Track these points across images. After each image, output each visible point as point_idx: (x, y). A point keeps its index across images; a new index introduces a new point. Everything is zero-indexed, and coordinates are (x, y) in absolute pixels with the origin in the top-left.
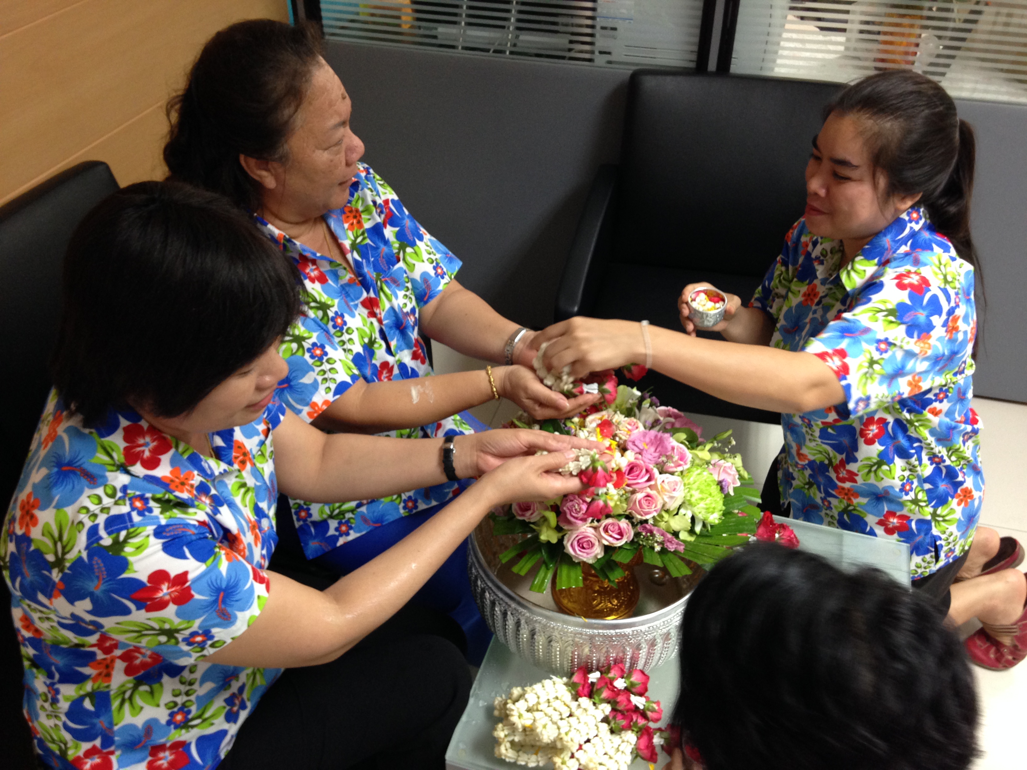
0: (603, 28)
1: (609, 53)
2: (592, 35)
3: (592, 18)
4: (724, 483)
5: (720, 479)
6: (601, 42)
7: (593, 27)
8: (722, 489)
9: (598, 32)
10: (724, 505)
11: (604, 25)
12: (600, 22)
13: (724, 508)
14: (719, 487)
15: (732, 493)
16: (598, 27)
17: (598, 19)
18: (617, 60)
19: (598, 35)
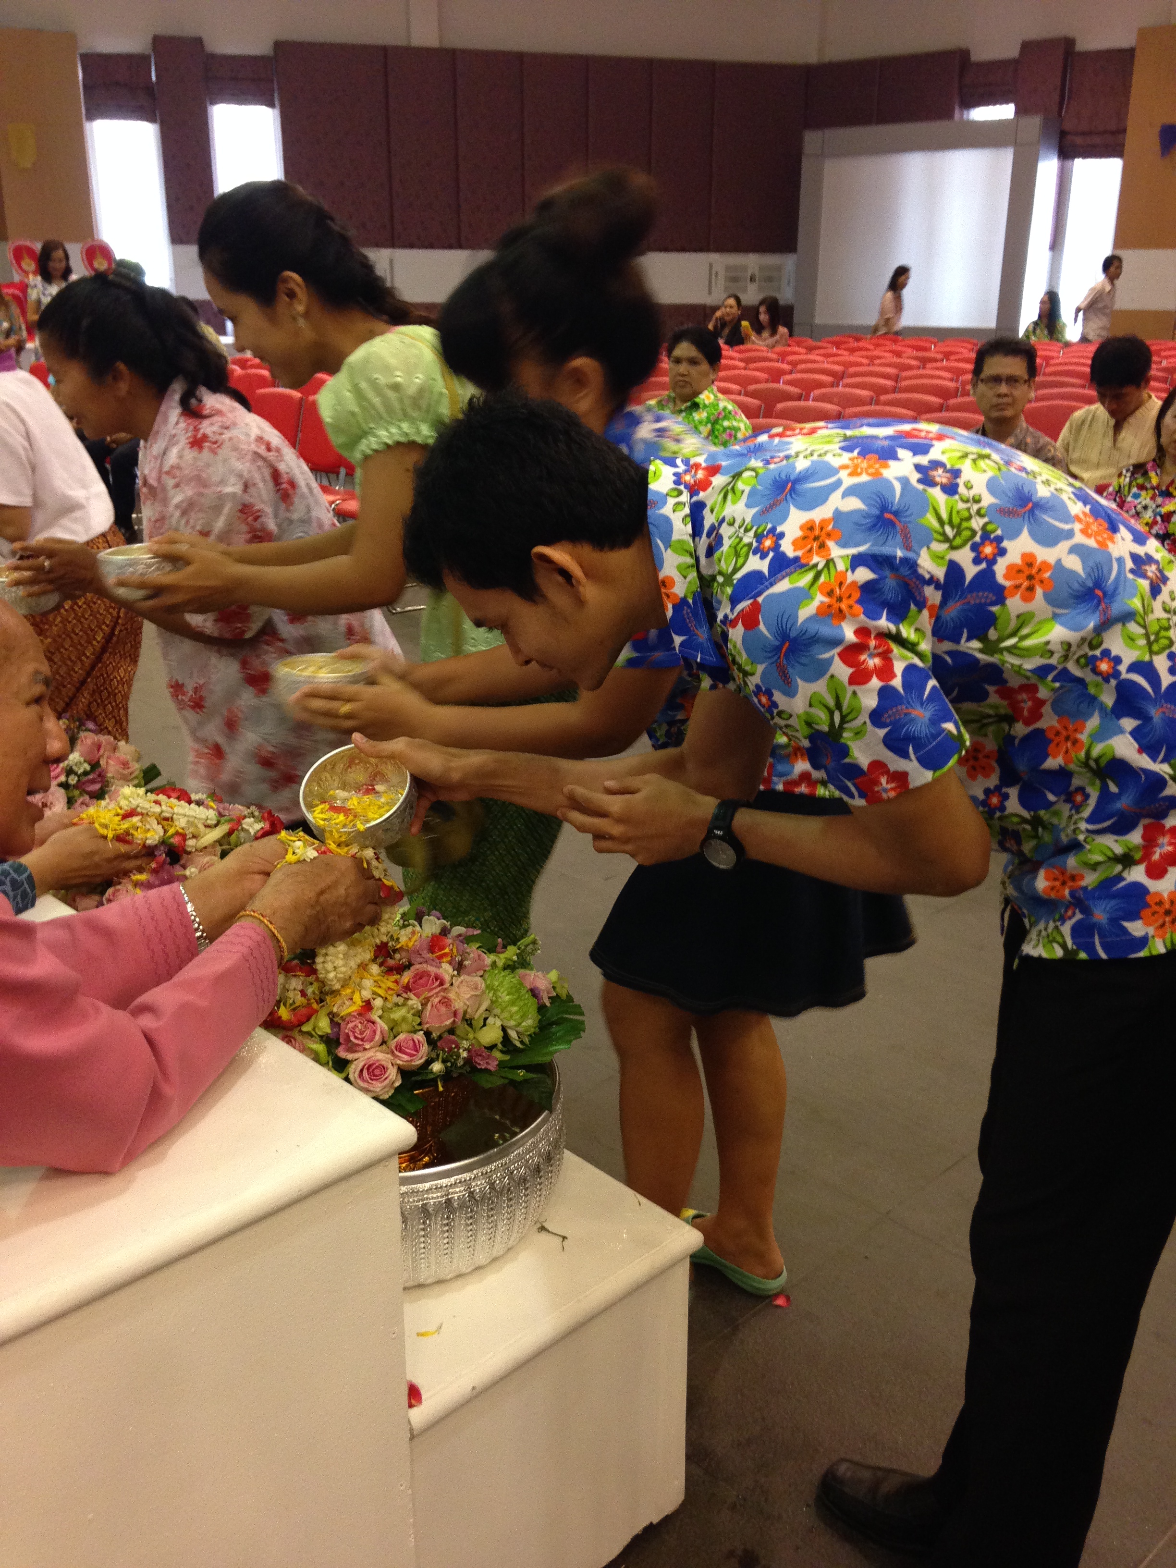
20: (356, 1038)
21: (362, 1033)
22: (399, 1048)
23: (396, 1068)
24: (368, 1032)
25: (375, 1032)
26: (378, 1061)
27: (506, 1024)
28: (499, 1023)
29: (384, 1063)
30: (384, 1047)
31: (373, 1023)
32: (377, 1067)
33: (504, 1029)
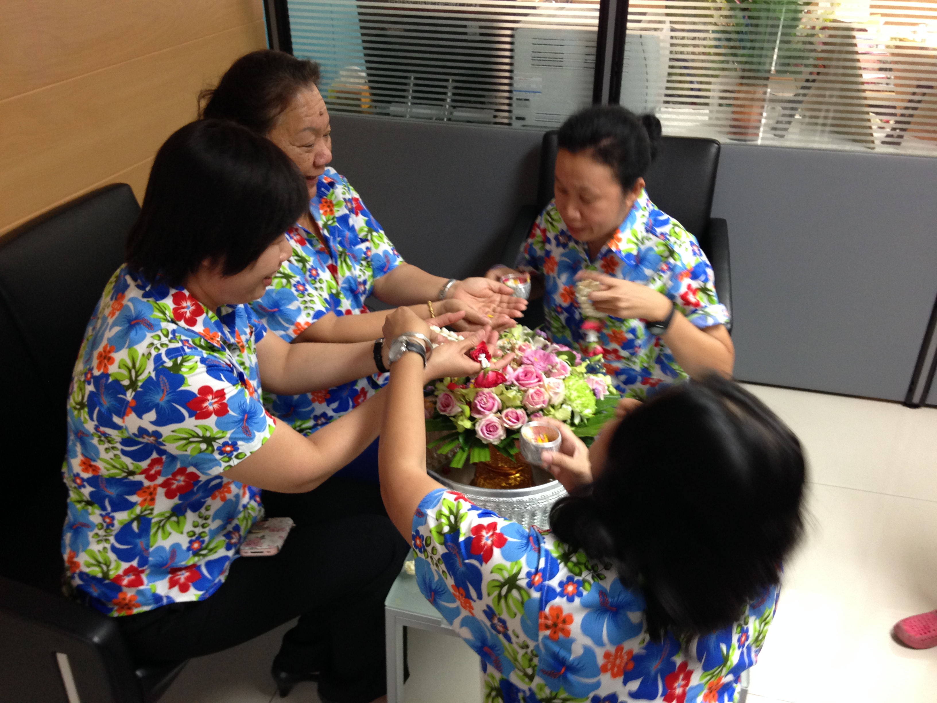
0: (518, 99)
1: (523, 119)
2: (510, 105)
3: (510, 91)
4: (596, 391)
5: (594, 388)
6: (517, 111)
7: (510, 98)
8: (595, 394)
9: (514, 102)
10: (596, 405)
11: (519, 97)
12: (515, 95)
13: (596, 407)
14: (592, 392)
15: (602, 399)
16: (515, 98)
17: (514, 93)
18: (530, 124)
19: (514, 105)
20: (481, 407)
21: (485, 404)
22: (507, 416)
23: (504, 428)
24: (489, 405)
25: (494, 404)
26: (494, 422)
27: (574, 410)
28: (569, 409)
29: (497, 425)
30: (499, 414)
31: (493, 399)
32: (493, 426)
33: (573, 413)
